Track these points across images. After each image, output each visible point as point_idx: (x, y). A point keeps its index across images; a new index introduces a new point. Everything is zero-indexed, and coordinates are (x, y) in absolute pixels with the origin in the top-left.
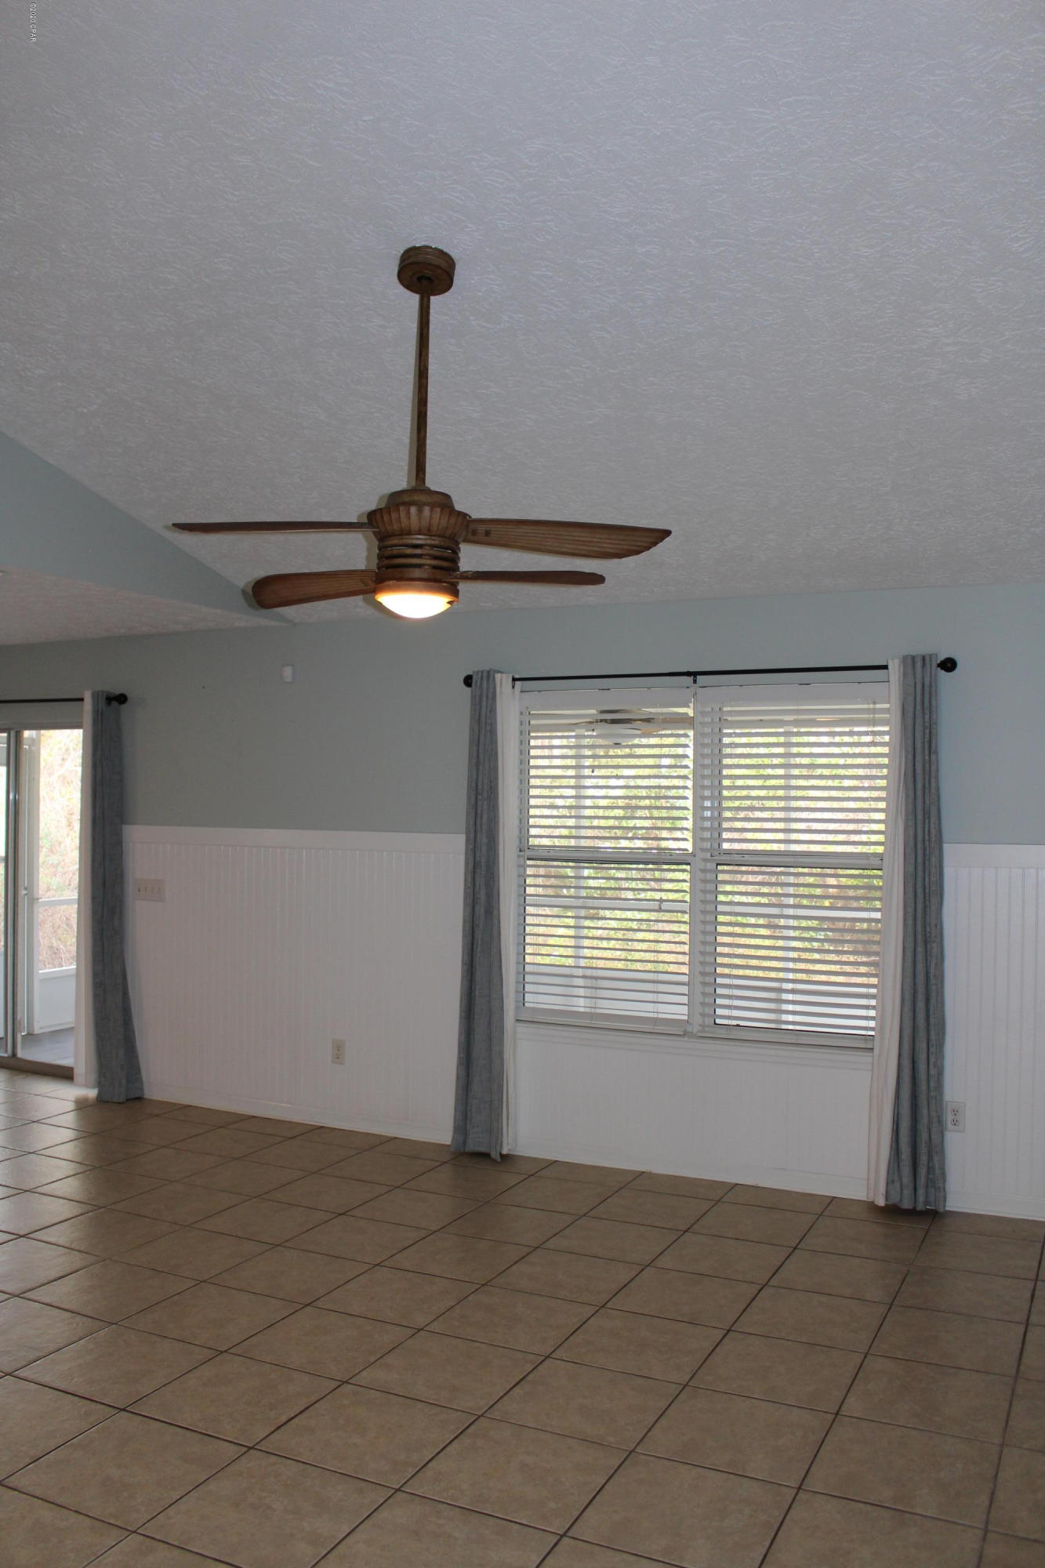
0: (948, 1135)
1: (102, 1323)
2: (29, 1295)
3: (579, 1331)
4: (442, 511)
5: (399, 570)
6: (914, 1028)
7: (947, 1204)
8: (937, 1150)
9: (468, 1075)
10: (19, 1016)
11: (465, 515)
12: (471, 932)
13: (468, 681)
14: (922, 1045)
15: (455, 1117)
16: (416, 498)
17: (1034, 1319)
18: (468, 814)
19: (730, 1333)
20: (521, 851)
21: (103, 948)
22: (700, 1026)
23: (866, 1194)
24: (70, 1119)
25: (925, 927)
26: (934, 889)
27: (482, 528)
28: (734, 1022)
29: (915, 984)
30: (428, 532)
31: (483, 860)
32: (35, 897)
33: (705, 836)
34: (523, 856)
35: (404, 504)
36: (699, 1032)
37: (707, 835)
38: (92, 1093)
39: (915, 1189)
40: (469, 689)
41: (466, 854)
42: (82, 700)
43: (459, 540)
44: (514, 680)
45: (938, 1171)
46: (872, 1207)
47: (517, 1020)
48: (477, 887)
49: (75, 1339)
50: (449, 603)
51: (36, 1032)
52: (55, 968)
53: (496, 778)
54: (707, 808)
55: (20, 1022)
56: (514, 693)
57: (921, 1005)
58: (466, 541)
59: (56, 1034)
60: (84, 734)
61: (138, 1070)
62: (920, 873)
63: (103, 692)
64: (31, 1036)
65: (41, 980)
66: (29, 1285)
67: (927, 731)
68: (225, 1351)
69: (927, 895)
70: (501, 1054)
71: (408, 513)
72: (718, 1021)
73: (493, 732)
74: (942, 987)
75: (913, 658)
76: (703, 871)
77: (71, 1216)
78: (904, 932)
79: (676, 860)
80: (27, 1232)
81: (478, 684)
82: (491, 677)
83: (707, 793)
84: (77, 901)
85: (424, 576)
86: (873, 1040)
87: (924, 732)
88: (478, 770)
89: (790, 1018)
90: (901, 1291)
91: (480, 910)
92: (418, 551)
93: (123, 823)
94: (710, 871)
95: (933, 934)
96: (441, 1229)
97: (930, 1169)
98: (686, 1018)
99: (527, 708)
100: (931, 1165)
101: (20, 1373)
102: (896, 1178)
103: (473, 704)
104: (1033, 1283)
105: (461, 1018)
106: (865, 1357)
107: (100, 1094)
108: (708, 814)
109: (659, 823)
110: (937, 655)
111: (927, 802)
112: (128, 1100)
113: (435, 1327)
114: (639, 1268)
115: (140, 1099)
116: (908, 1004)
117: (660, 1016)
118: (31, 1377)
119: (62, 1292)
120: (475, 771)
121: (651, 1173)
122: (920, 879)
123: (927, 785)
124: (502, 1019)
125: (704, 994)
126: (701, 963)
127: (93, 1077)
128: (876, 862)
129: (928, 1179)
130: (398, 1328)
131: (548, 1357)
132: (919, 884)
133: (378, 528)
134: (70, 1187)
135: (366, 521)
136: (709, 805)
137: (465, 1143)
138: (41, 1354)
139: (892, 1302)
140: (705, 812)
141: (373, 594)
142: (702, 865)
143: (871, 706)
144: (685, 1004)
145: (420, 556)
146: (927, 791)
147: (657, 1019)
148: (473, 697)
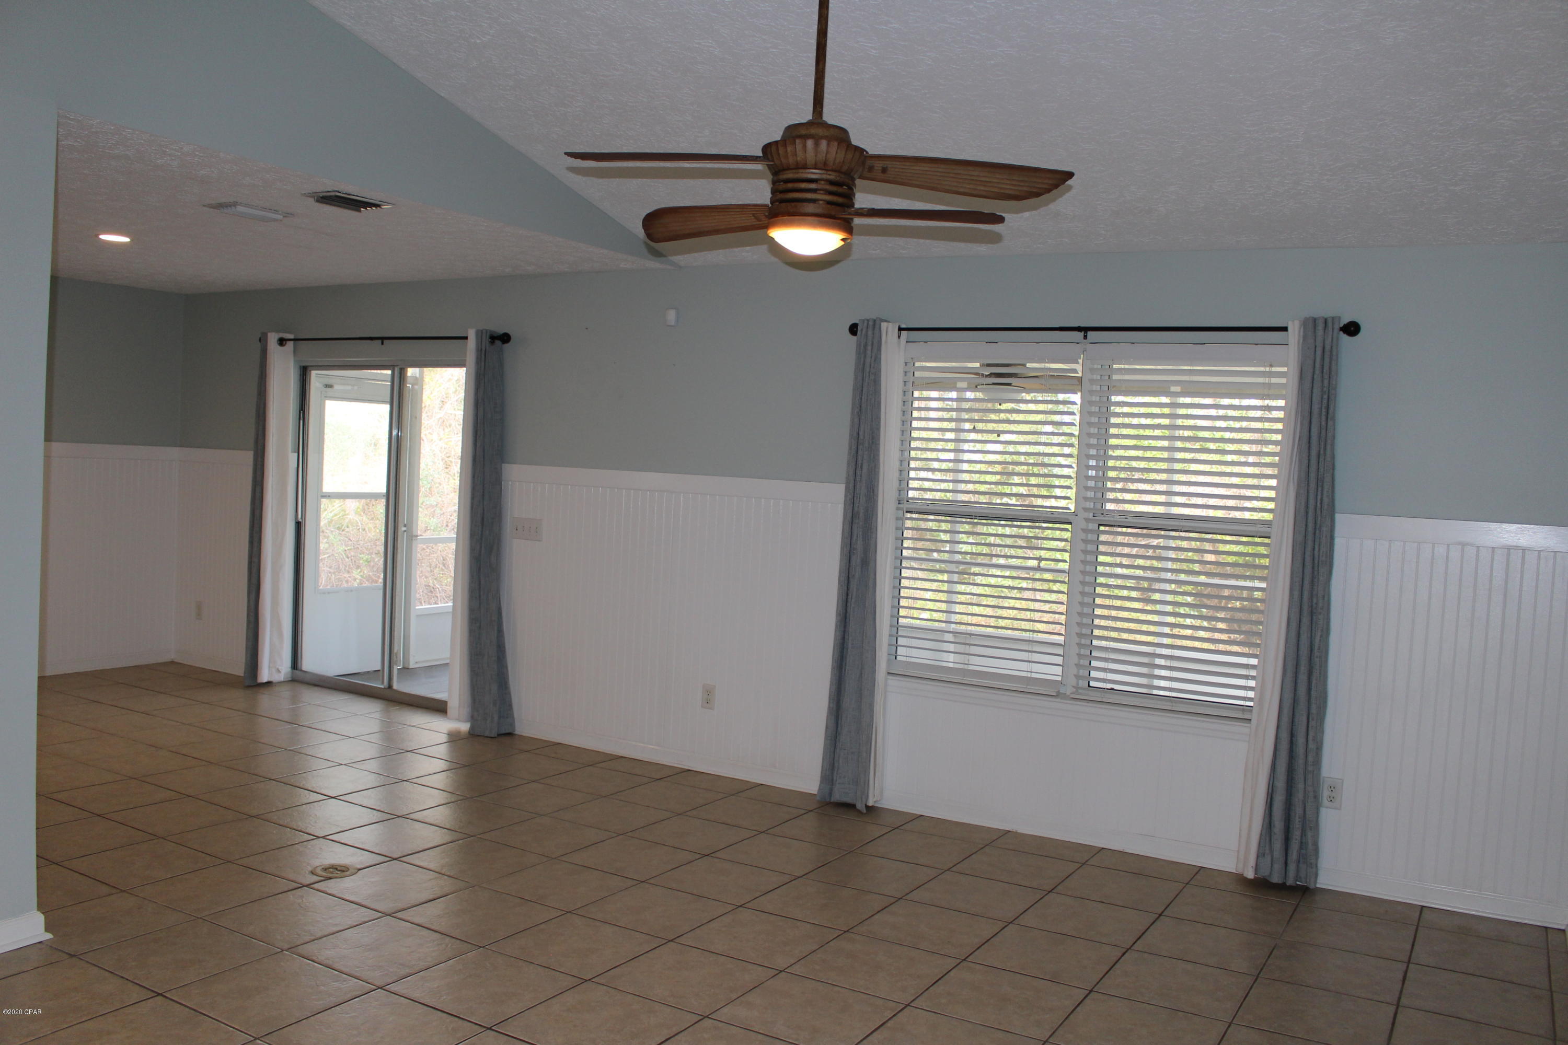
0: (1324, 812)
1: (470, 946)
2: (399, 915)
3: (940, 981)
4: (838, 145)
5: (793, 204)
6: (1295, 701)
7: (1318, 881)
8: (1311, 826)
9: (837, 724)
10: (396, 649)
11: (862, 150)
12: (846, 582)
13: (853, 329)
14: (1302, 719)
15: (822, 767)
16: (813, 131)
17: (1404, 1001)
18: (848, 464)
19: (1093, 993)
20: (899, 504)
21: (480, 584)
22: (1073, 687)
23: (1235, 867)
24: (442, 751)
25: (1311, 597)
26: (1324, 558)
27: (879, 165)
28: (1109, 686)
29: (1298, 655)
30: (824, 166)
31: (862, 511)
32: (415, 534)
33: (1088, 496)
34: (902, 509)
35: (800, 137)
36: (1073, 693)
37: (1091, 494)
38: (465, 727)
39: (1286, 864)
40: (855, 338)
41: (845, 504)
42: (466, 338)
43: (856, 176)
44: (900, 329)
45: (1310, 846)
46: (1240, 879)
47: (888, 673)
48: (855, 538)
49: (444, 960)
50: (843, 240)
51: (411, 666)
52: (431, 604)
53: (878, 429)
54: (1092, 468)
55: (396, 654)
56: (899, 343)
57: (1303, 677)
58: (861, 177)
59: (432, 669)
60: (466, 374)
61: (510, 706)
62: (1310, 543)
63: (487, 331)
64: (405, 669)
65: (417, 616)
66: (400, 905)
67: (1326, 397)
68: (589, 980)
69: (1316, 565)
70: (871, 706)
71: (805, 146)
72: (1092, 684)
73: (876, 382)
74: (1326, 661)
75: (1315, 320)
76: (1085, 531)
77: (442, 843)
78: (1290, 600)
79: (1057, 519)
80: (398, 856)
81: (864, 332)
82: (877, 326)
83: (1093, 452)
84: (455, 539)
85: (819, 211)
86: (1251, 711)
87: (1322, 398)
88: (860, 419)
89: (1163, 683)
90: (1267, 964)
91: (856, 560)
92: (813, 186)
93: (503, 462)
94: (1091, 531)
95: (1320, 605)
96: (804, 875)
97: (1302, 845)
98: (1059, 679)
99: (912, 358)
100: (1304, 841)
101: (392, 987)
102: (1267, 851)
103: (858, 353)
104: (1405, 965)
105: (833, 668)
106: (1229, 1026)
107: (472, 728)
108: (1092, 473)
109: (1035, 491)
110: (1340, 318)
111: (1321, 470)
112: (500, 735)
113: (797, 969)
114: (1002, 925)
115: (510, 734)
116: (1290, 674)
117: (1034, 675)
118: (403, 992)
119: (431, 914)
120: (856, 420)
121: (1016, 833)
122: (1309, 548)
123: (1322, 452)
124: (874, 672)
125: (1079, 655)
126: (1078, 624)
127: (466, 711)
128: (1264, 529)
129: (1299, 854)
130: (761, 968)
131: (908, 1005)
132: (1308, 553)
133: (773, 161)
134: (441, 815)
135: (761, 154)
136: (1094, 464)
137: (830, 794)
138: (412, 971)
139: (1259, 974)
140: (1090, 471)
141: (765, 230)
142: (1083, 525)
143: (1267, 369)
144: (1059, 665)
145: (814, 191)
146: (1321, 459)
147: (1030, 678)
148: (858, 345)
